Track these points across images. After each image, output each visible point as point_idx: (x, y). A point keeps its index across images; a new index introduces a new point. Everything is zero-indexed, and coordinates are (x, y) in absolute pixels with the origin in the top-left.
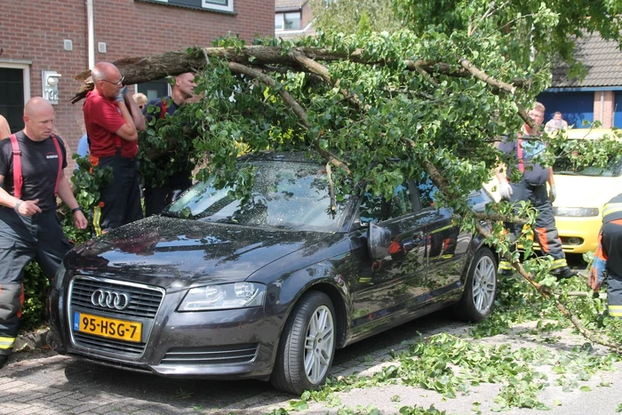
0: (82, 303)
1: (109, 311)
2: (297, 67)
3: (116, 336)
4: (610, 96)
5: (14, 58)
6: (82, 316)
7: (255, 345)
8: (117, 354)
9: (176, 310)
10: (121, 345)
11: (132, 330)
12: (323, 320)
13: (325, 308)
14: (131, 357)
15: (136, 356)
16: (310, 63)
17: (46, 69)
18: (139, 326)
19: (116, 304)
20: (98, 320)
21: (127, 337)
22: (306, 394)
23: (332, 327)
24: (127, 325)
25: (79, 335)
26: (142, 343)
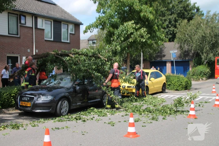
0: (21, 100)
1: (25, 101)
2: (68, 56)
3: (26, 105)
4: (170, 62)
5: (16, 54)
6: (21, 102)
7: (51, 107)
8: (26, 109)
9: (37, 100)
10: (27, 107)
11: (29, 104)
12: (66, 103)
13: (66, 101)
14: (29, 109)
15: (30, 109)
16: (71, 55)
17: (23, 56)
18: (30, 103)
19: (26, 100)
20: (23, 103)
21: (28, 105)
22: (62, 116)
23: (68, 105)
24: (28, 103)
25: (20, 105)
26: (31, 106)
